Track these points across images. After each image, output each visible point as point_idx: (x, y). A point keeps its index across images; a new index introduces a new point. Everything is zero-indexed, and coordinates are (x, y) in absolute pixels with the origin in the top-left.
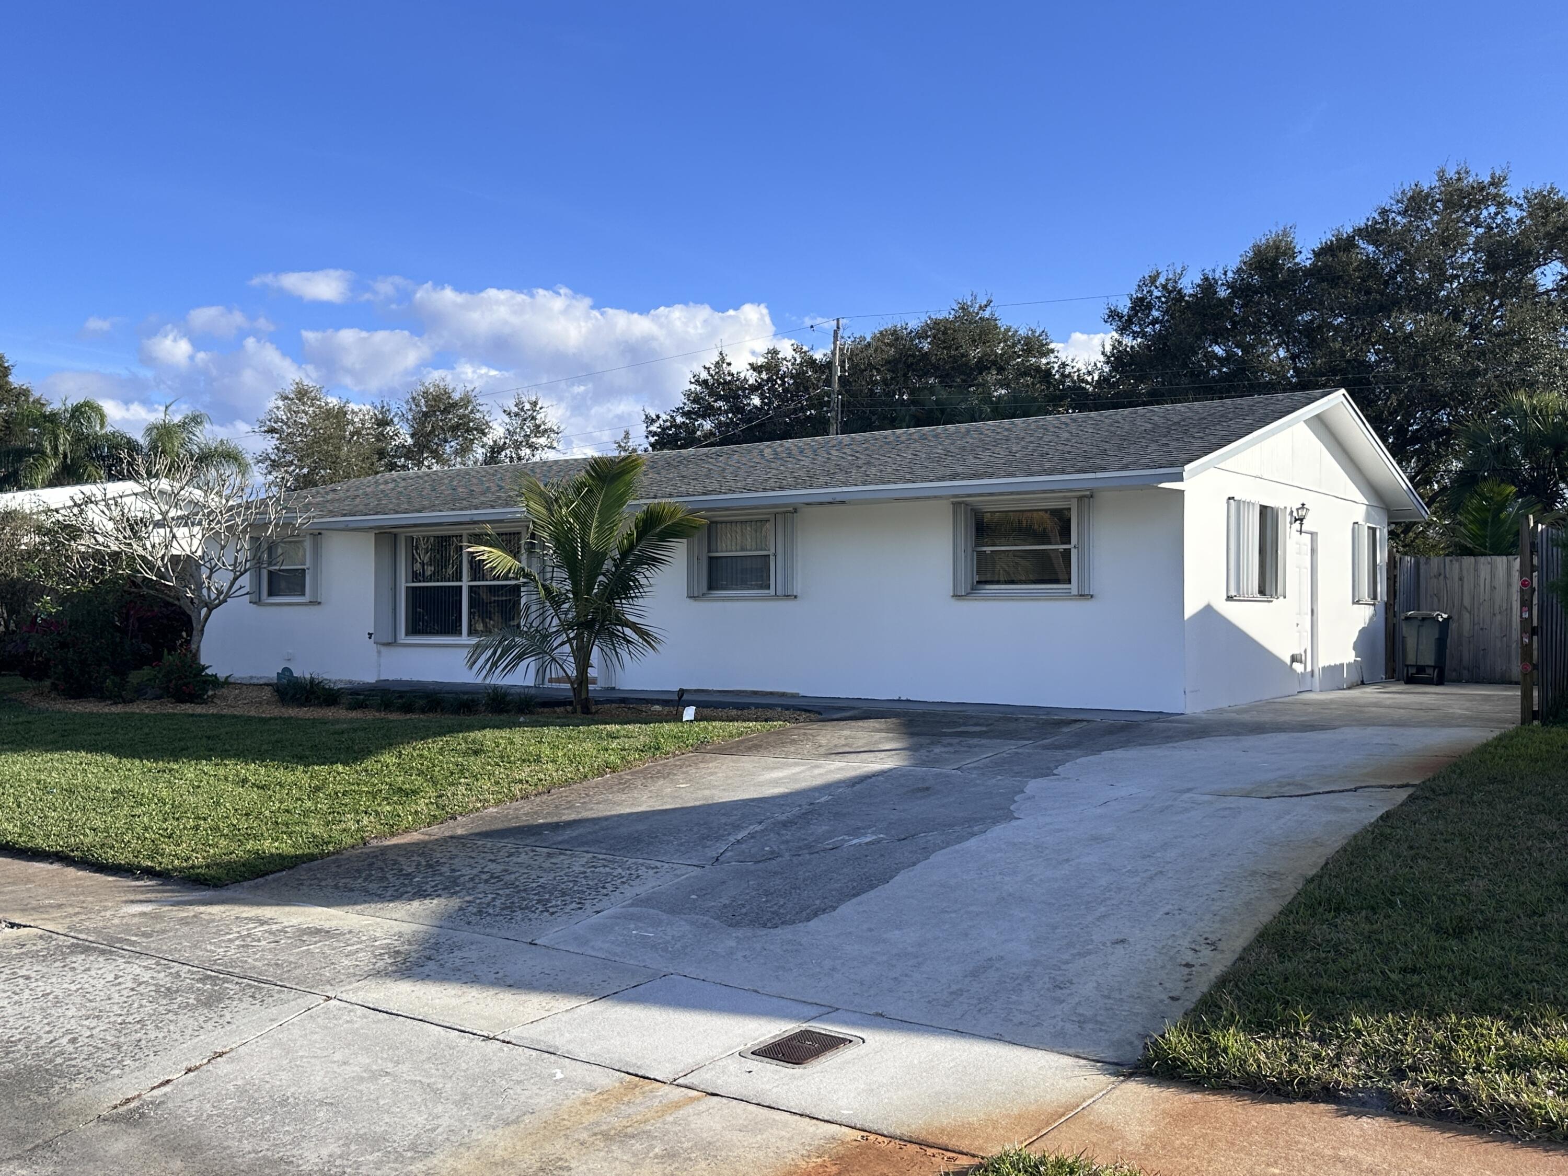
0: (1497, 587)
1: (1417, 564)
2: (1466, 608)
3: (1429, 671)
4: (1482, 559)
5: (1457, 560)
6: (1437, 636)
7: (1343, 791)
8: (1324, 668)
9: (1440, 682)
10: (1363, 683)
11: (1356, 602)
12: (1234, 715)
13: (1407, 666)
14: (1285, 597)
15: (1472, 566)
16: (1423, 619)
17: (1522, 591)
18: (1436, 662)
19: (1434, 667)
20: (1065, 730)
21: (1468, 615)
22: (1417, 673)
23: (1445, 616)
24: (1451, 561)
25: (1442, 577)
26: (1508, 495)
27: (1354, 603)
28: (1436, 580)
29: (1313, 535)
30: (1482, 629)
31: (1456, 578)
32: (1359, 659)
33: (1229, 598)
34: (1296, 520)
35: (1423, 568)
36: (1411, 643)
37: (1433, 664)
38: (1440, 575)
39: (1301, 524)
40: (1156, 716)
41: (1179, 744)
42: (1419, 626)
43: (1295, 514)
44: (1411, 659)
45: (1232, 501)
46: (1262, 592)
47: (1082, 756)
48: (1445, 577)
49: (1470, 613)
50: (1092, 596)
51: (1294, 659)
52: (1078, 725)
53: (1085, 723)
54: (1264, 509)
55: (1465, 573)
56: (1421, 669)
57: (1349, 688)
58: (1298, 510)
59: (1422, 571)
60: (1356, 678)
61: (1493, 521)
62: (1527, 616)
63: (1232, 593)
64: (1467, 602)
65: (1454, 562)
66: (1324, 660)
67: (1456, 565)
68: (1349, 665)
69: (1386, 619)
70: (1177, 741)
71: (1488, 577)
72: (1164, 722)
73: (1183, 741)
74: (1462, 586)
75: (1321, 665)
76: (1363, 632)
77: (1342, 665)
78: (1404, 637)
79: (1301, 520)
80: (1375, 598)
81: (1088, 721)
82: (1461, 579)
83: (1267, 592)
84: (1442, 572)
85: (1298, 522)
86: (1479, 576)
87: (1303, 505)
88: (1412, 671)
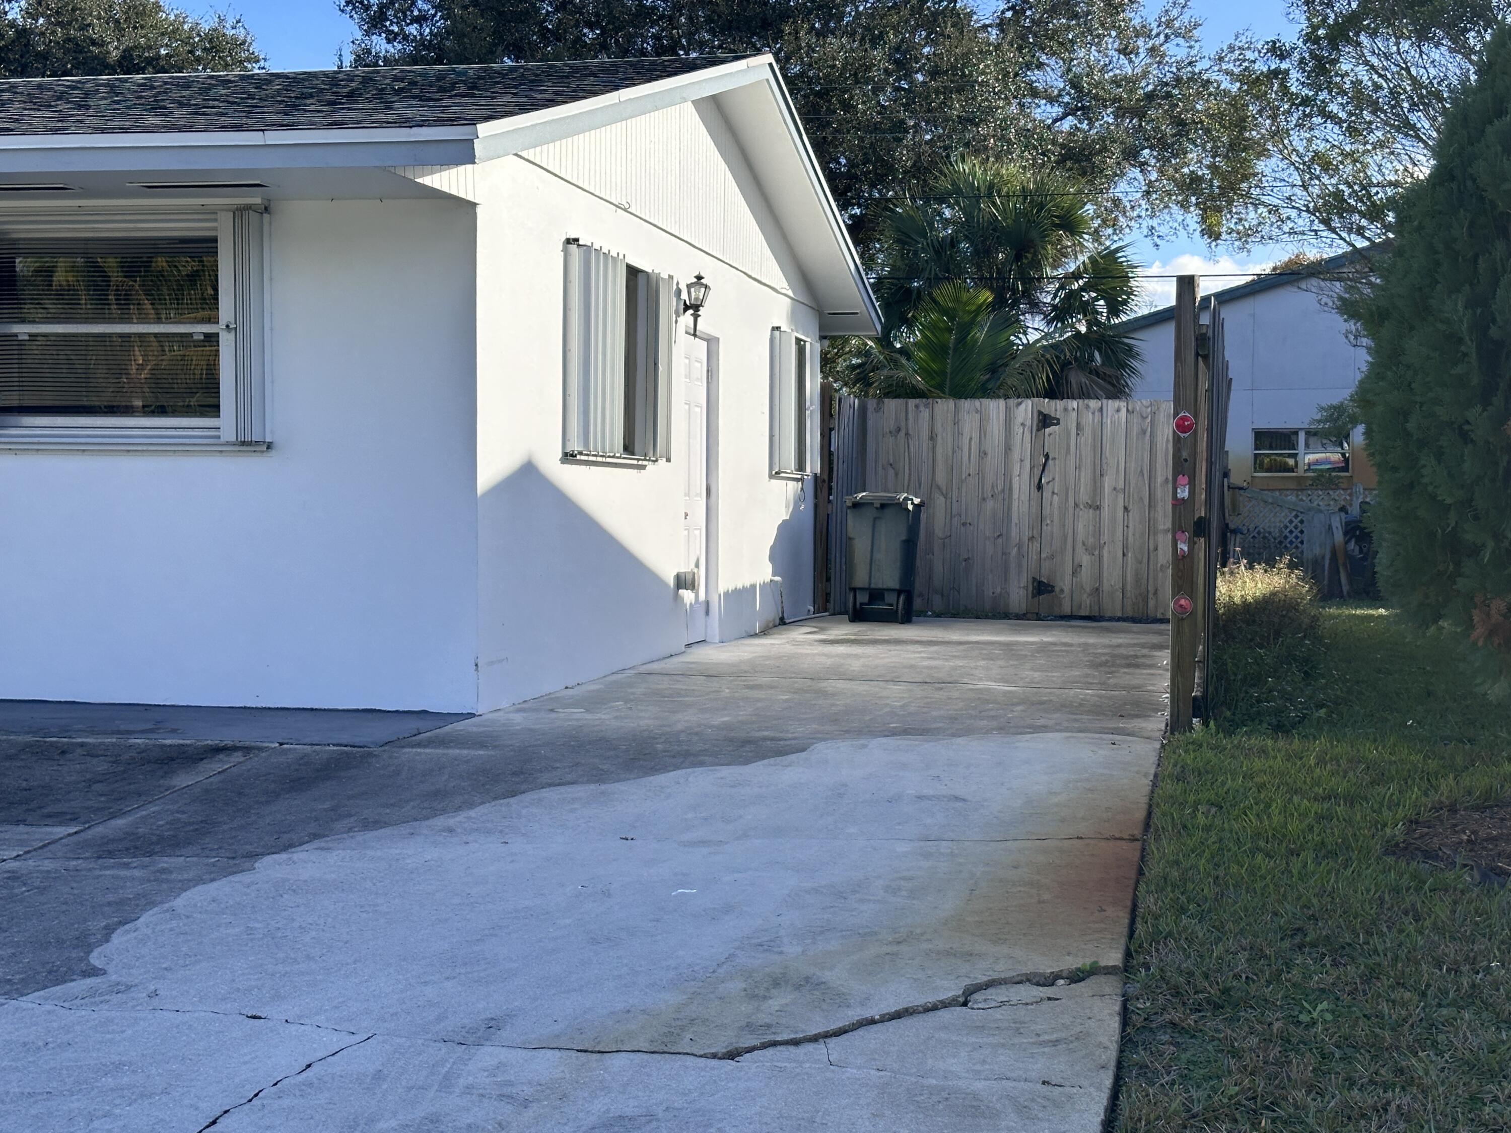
0: (989, 452)
1: (863, 409)
2: (939, 488)
3: (891, 598)
4: (966, 404)
5: (926, 406)
6: (904, 538)
7: (934, 1008)
8: (727, 594)
9: (906, 617)
10: (782, 622)
11: (775, 475)
12: (578, 714)
13: (854, 590)
14: (668, 460)
15: (950, 416)
16: (883, 506)
17: (1177, 440)
18: (901, 582)
19: (899, 592)
20: (183, 780)
21: (942, 499)
22: (870, 603)
23: (917, 501)
24: (917, 406)
25: (902, 434)
26: (981, 306)
27: (771, 477)
28: (892, 440)
29: (712, 343)
30: (964, 524)
31: (925, 434)
32: (778, 578)
33: (569, 457)
34: (687, 308)
35: (871, 416)
36: (861, 547)
37: (897, 587)
38: (899, 430)
39: (696, 317)
40: (413, 724)
41: (461, 817)
42: (875, 519)
43: (684, 296)
44: (861, 578)
45: (573, 247)
46: (628, 448)
47: (199, 881)
48: (907, 434)
49: (946, 498)
50: (269, 446)
51: (682, 582)
52: (216, 766)
53: (238, 757)
54: (633, 272)
55: (938, 428)
56: (876, 595)
57: (765, 632)
58: (689, 286)
59: (870, 423)
60: (772, 614)
61: (955, 350)
62: (1186, 494)
63: (575, 446)
64: (941, 478)
65: (922, 408)
66: (726, 582)
67: (925, 414)
68: (763, 586)
69: (816, 506)
70: (459, 809)
71: (975, 435)
72: (429, 743)
73: (471, 805)
74: (934, 448)
75: (722, 589)
76: (784, 527)
77: (753, 587)
78: (850, 539)
79: (695, 308)
80: (801, 466)
81: (247, 750)
82: (932, 438)
83: (637, 448)
84: (903, 424)
85: (691, 311)
86: (960, 434)
87: (699, 278)
88: (863, 598)
